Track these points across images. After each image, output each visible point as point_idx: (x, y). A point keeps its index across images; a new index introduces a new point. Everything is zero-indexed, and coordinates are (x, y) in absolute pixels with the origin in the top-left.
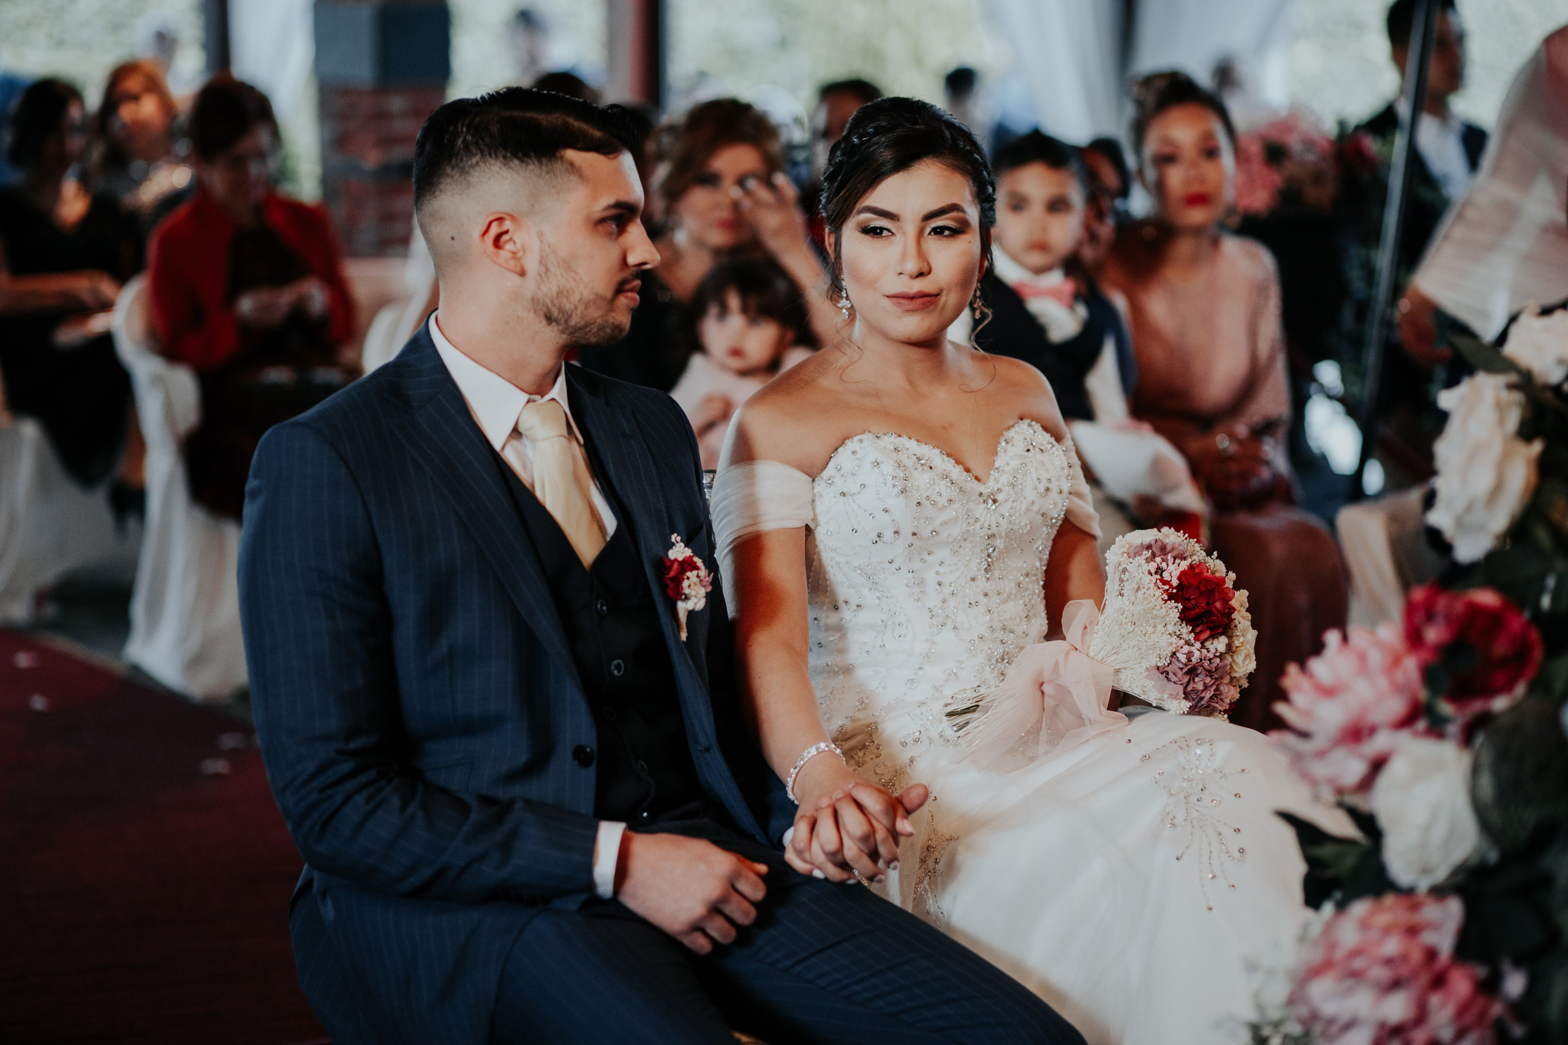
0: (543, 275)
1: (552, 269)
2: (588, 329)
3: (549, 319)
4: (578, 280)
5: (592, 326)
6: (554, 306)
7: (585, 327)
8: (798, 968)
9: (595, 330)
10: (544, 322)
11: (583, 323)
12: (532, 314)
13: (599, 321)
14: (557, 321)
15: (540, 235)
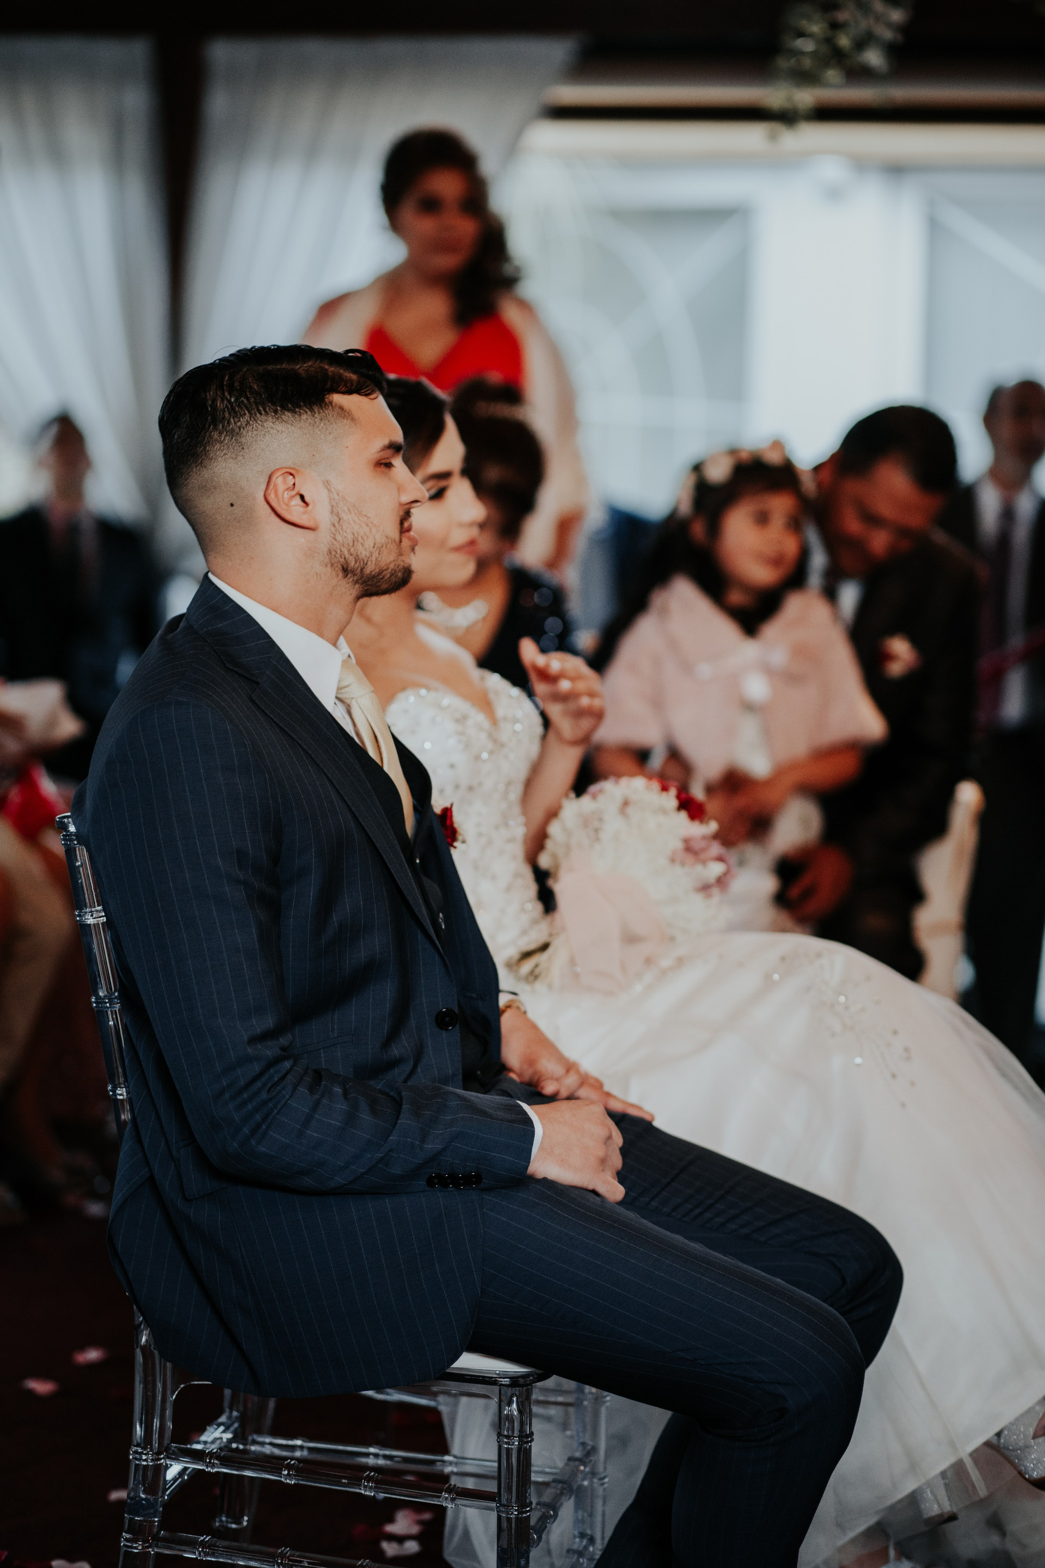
0: (336, 524)
1: (345, 517)
2: (381, 577)
3: (346, 570)
4: (370, 524)
5: (385, 572)
6: (351, 555)
7: (379, 574)
8: (654, 1204)
9: (388, 575)
10: (341, 575)
11: (377, 570)
12: (329, 569)
13: (392, 566)
14: (353, 572)
15: (327, 484)
